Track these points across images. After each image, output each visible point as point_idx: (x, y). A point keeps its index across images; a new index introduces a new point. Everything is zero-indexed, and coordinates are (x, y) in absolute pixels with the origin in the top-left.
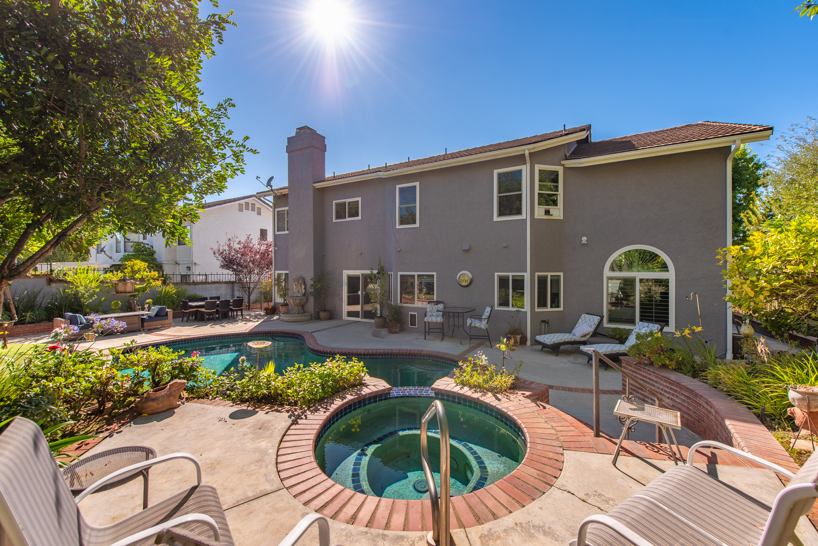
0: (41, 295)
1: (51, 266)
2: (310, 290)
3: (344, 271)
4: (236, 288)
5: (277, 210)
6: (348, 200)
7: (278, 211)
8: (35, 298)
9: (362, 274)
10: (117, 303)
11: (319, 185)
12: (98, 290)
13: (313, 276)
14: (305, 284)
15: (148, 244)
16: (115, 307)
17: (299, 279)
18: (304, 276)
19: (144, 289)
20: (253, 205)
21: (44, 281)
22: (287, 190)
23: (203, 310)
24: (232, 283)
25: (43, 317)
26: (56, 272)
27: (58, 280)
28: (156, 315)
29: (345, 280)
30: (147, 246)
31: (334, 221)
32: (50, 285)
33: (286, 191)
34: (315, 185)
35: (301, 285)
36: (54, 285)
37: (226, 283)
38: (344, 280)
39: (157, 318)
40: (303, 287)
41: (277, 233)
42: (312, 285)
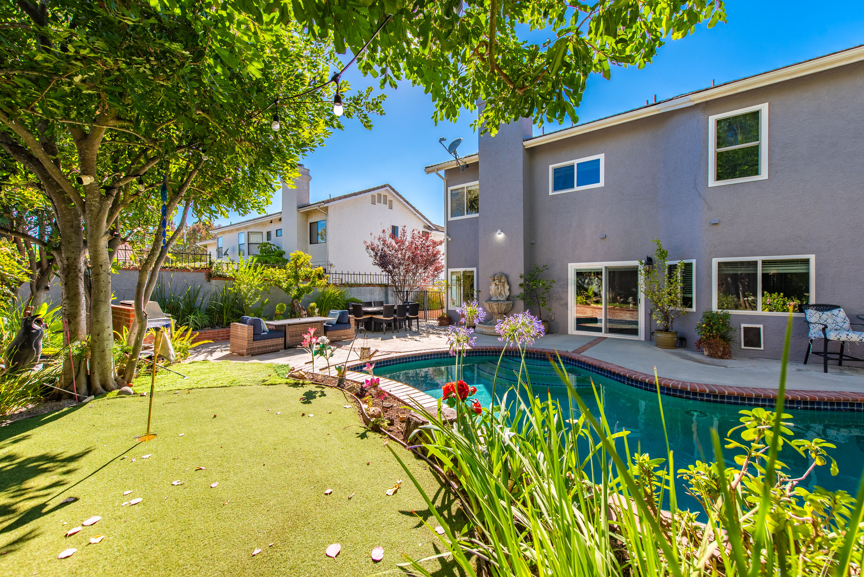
0: (201, 294)
1: (210, 258)
2: (518, 291)
3: (570, 265)
4: (390, 292)
5: (450, 189)
6: (576, 162)
7: (452, 191)
8: (196, 297)
9: (606, 268)
10: (282, 307)
11: (529, 144)
12: (261, 289)
13: (522, 272)
14: (509, 284)
15: (274, 245)
16: (280, 311)
17: (501, 277)
18: (506, 272)
19: (309, 290)
20: (385, 197)
21: (202, 276)
22: (477, 156)
23: (381, 317)
24: (386, 286)
25: (206, 322)
26: (215, 265)
27: (217, 275)
28: (338, 322)
29: (572, 277)
30: (273, 247)
31: (551, 193)
32: (209, 281)
33: (475, 159)
34: (525, 143)
35: (504, 286)
36: (213, 282)
37: (380, 285)
38: (569, 277)
39: (339, 326)
40: (507, 287)
41: (450, 219)
42: (521, 285)
